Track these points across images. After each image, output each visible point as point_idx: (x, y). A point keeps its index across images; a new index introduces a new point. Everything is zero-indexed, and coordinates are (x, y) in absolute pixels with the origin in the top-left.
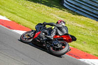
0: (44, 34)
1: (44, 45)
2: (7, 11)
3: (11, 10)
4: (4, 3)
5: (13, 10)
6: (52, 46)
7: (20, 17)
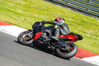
0: (45, 34)
1: (49, 47)
6: (58, 48)
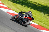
2: (37, 20)
3: (39, 20)
4: (35, 16)
5: (40, 20)
7: (43, 23)
